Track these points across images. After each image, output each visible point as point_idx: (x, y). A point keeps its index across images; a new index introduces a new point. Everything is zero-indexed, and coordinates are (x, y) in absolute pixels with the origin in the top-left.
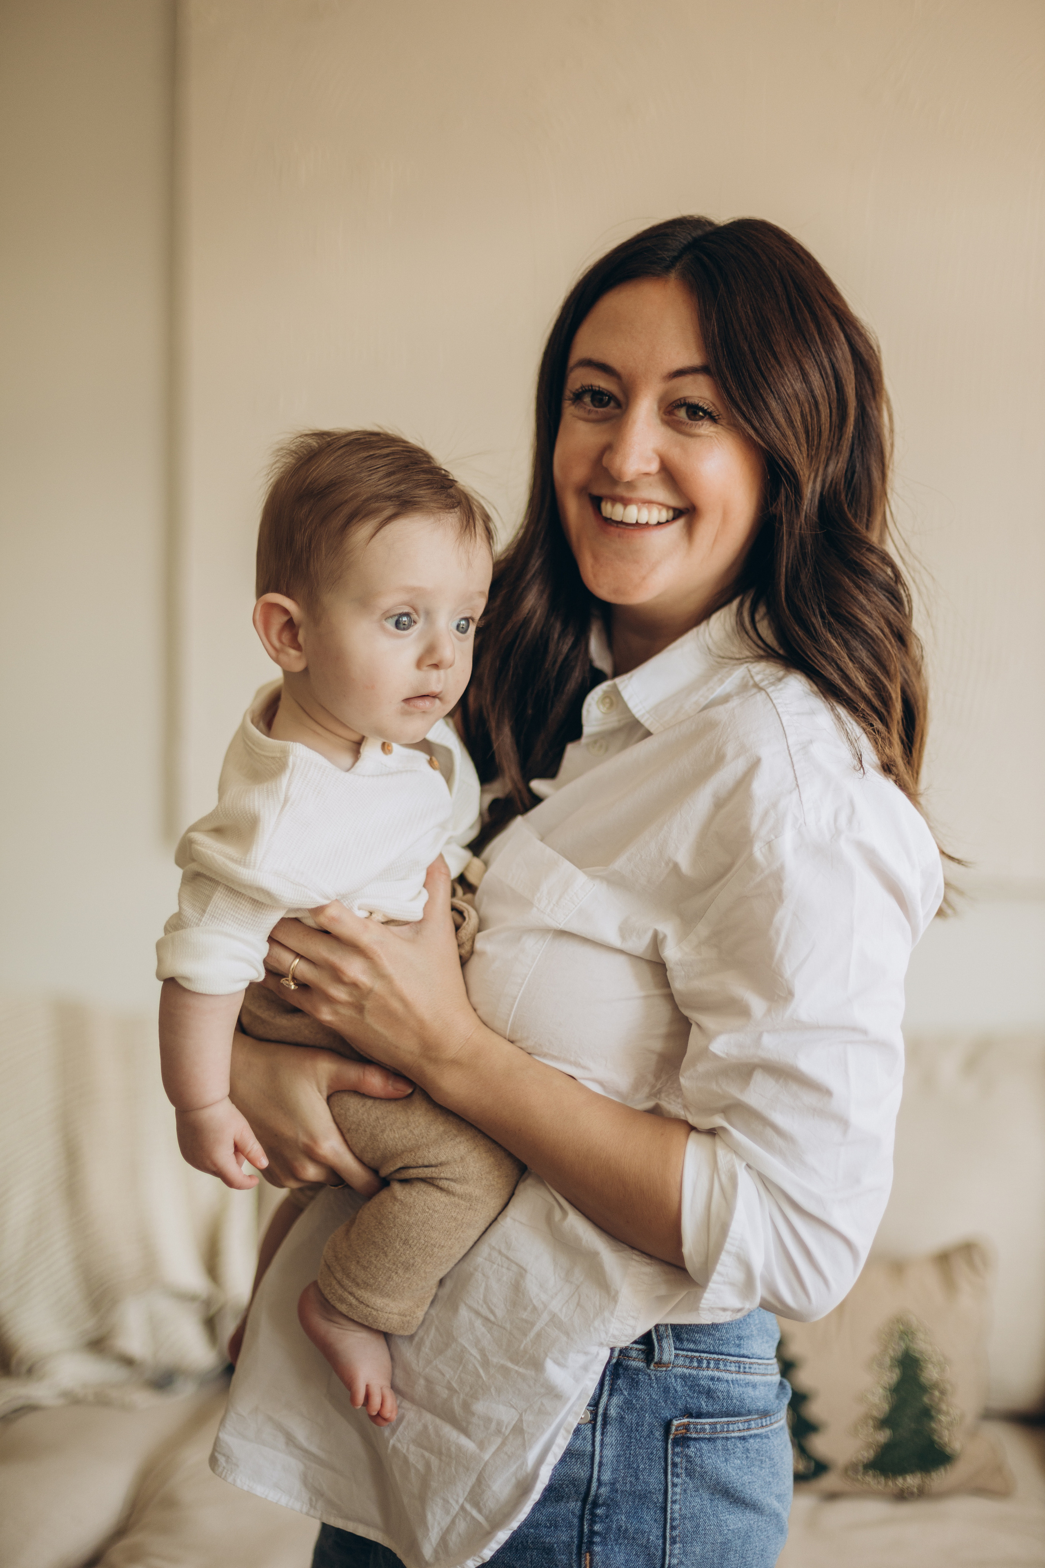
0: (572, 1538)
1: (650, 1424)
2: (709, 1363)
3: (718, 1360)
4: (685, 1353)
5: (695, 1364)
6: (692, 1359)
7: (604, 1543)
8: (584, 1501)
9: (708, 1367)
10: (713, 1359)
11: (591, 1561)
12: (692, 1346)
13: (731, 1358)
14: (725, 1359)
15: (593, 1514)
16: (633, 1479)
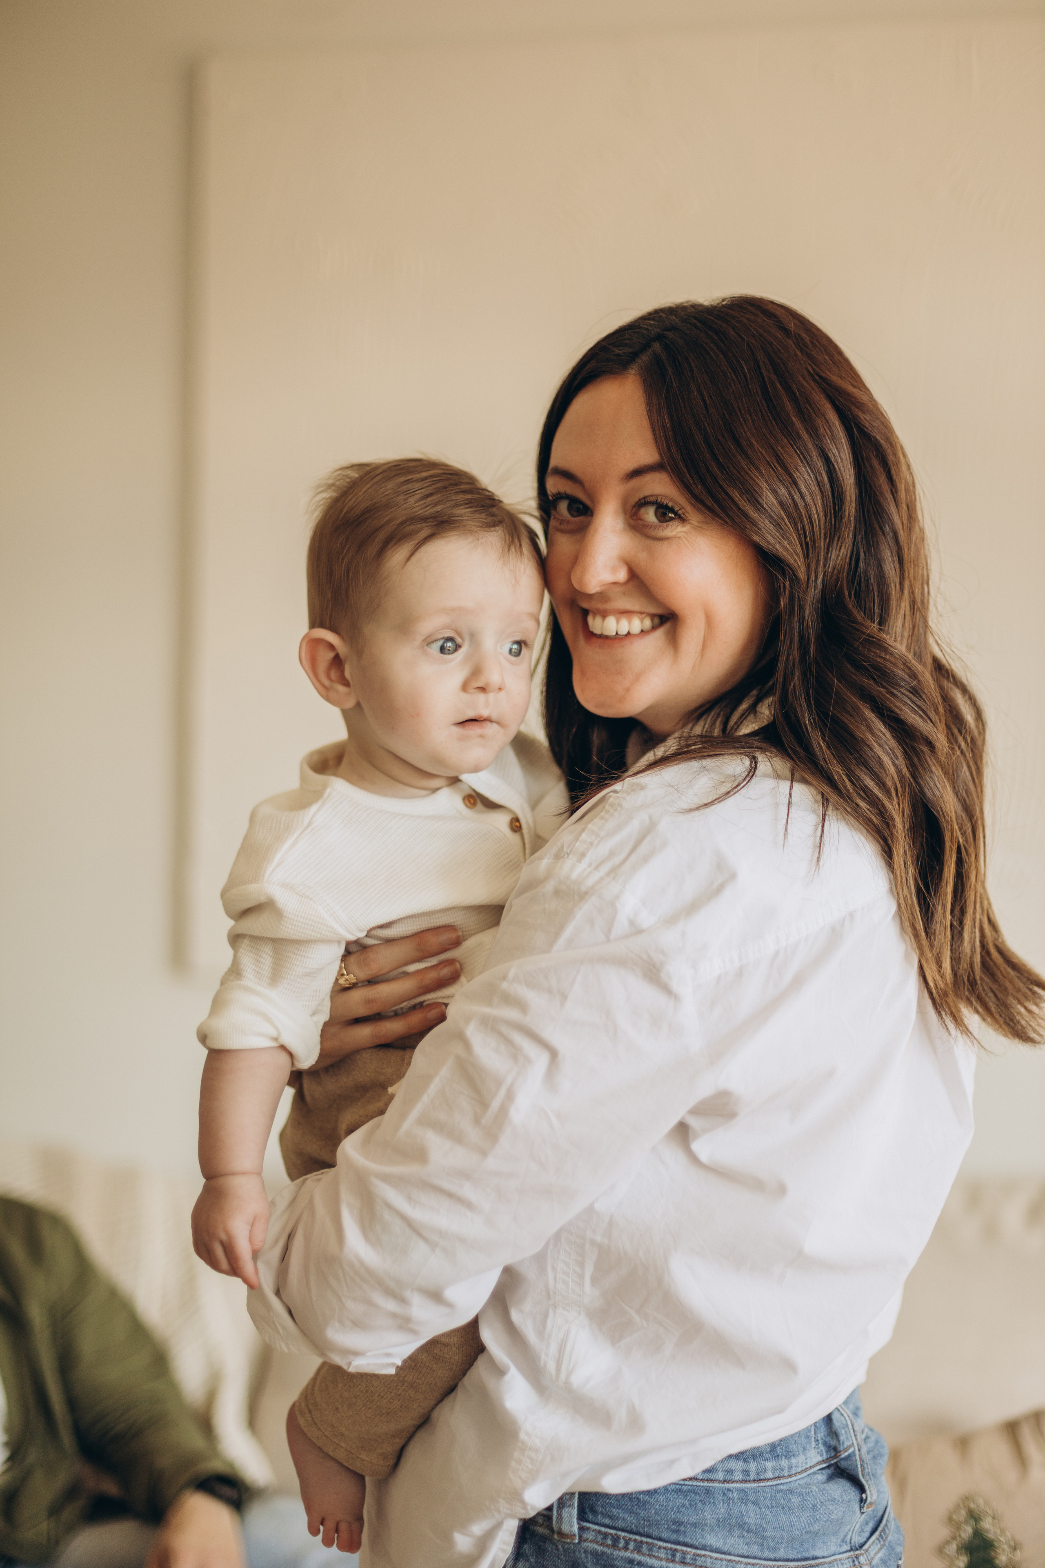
2: (627, 1543)
3: (641, 1542)
4: (596, 1527)
5: (609, 1542)
6: (606, 1535)
9: (626, 1548)
10: (635, 1540)
12: (607, 1521)
13: (660, 1543)
14: (652, 1543)
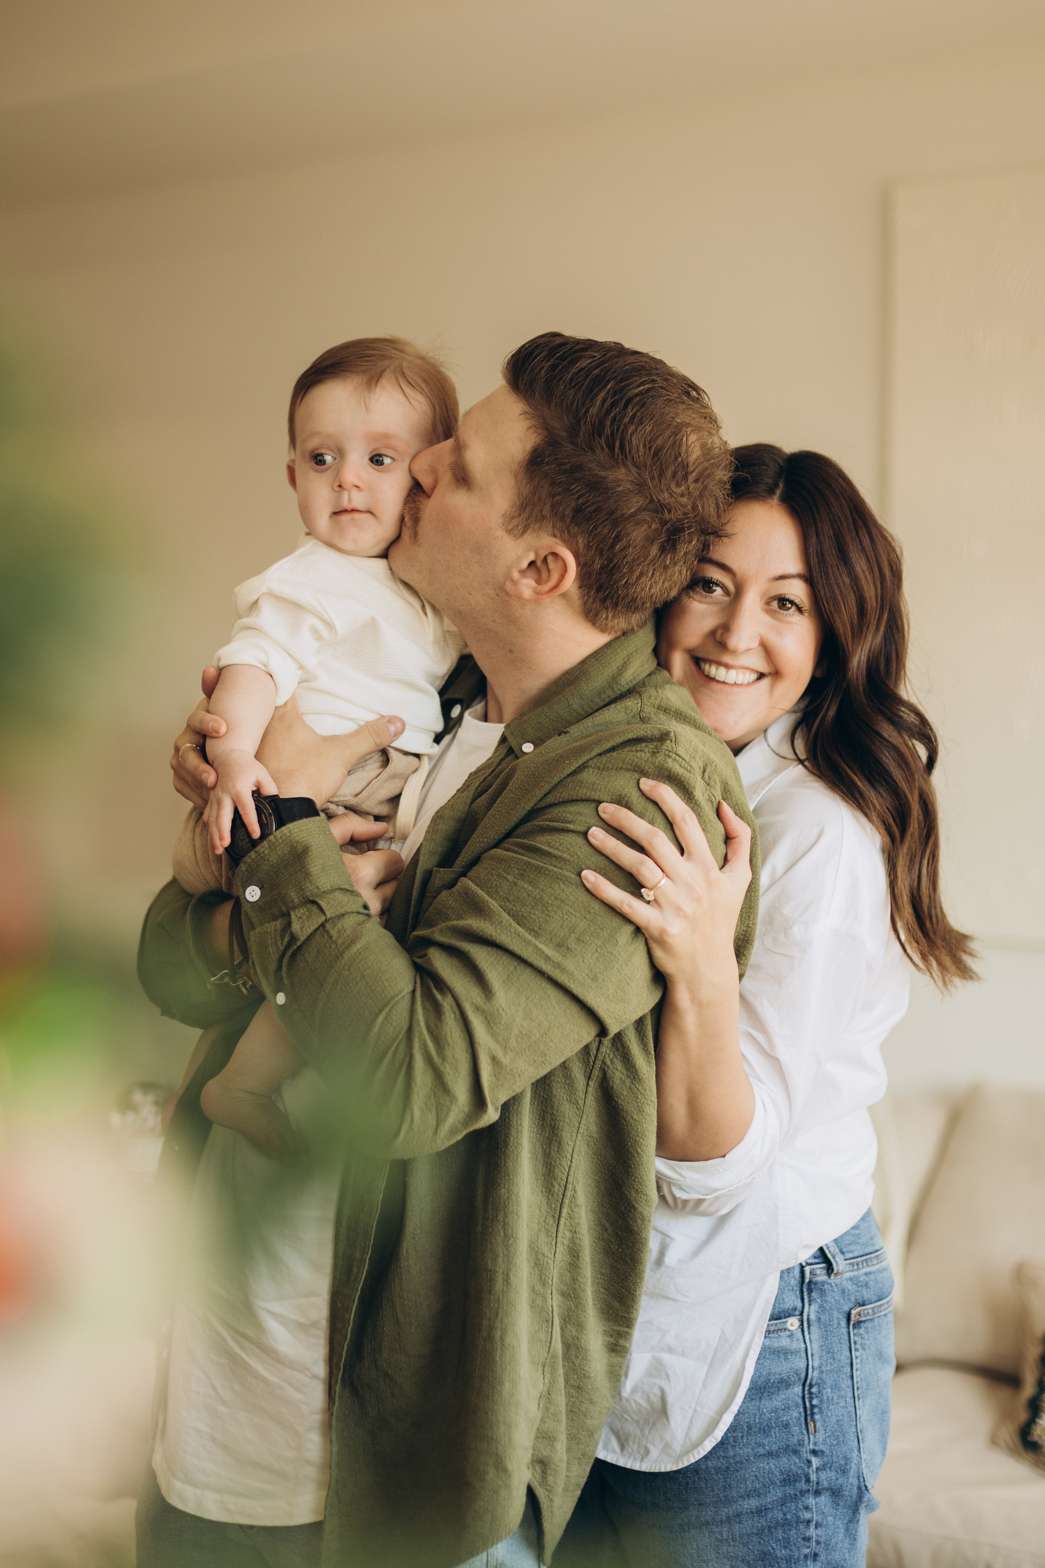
0: (800, 1413)
1: (838, 1318)
2: (862, 1264)
4: (848, 1261)
5: (855, 1267)
6: (853, 1264)
7: (821, 1412)
8: (804, 1385)
9: (863, 1267)
10: (865, 1260)
11: (815, 1426)
12: (850, 1255)
14: (871, 1257)
15: (810, 1393)
16: (831, 1361)
